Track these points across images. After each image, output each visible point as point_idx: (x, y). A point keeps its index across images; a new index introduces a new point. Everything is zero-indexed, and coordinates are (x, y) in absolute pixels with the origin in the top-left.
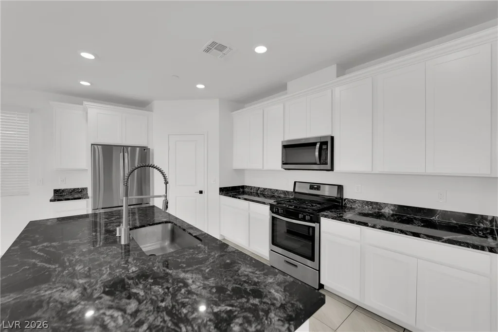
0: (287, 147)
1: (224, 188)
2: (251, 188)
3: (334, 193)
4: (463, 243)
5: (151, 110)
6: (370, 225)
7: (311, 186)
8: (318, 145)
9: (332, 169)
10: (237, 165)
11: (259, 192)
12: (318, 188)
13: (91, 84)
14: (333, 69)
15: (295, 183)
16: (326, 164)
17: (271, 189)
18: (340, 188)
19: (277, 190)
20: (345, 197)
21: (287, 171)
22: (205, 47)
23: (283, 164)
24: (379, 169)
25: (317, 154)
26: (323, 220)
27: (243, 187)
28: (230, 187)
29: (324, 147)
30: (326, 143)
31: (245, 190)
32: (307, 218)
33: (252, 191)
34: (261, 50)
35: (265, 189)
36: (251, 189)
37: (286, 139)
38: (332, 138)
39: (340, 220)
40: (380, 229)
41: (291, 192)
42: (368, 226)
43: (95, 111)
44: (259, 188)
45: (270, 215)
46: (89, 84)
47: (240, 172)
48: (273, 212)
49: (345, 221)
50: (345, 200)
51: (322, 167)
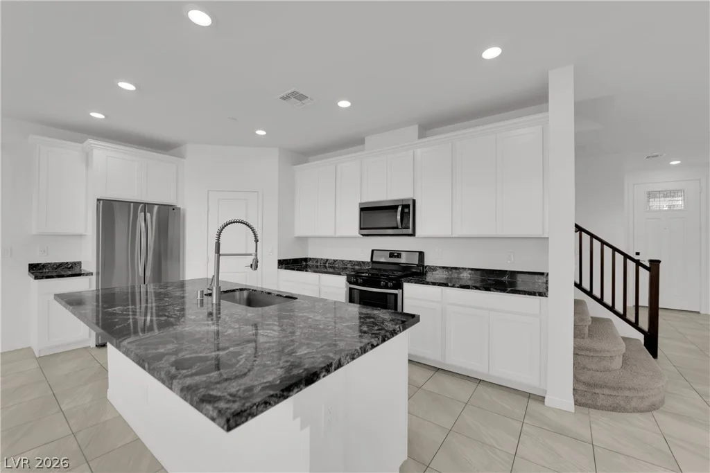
0: (364, 210)
1: (284, 260)
2: (317, 260)
3: (415, 261)
4: (522, 291)
5: (181, 156)
6: (450, 284)
7: (390, 254)
8: (400, 209)
9: (413, 235)
10: (300, 231)
11: (327, 265)
12: (399, 256)
13: (106, 116)
14: (414, 130)
15: (373, 251)
16: (408, 228)
17: (343, 261)
18: (421, 254)
19: (350, 261)
20: (426, 264)
21: (365, 237)
22: (283, 94)
23: (361, 229)
24: (457, 233)
25: (399, 217)
26: (406, 286)
27: (306, 260)
28: (290, 260)
29: (406, 210)
30: (408, 206)
31: (309, 263)
32: (390, 284)
33: (319, 264)
34: (344, 104)
35: (335, 261)
36: (317, 262)
37: (363, 201)
38: (414, 201)
39: (423, 284)
40: (458, 287)
41: (368, 262)
42: (448, 286)
43: (103, 154)
44: (327, 260)
45: (347, 286)
46: (102, 117)
47: (303, 240)
48: (350, 283)
49: (428, 283)
50: (426, 267)
51: (404, 231)
